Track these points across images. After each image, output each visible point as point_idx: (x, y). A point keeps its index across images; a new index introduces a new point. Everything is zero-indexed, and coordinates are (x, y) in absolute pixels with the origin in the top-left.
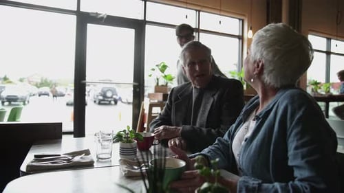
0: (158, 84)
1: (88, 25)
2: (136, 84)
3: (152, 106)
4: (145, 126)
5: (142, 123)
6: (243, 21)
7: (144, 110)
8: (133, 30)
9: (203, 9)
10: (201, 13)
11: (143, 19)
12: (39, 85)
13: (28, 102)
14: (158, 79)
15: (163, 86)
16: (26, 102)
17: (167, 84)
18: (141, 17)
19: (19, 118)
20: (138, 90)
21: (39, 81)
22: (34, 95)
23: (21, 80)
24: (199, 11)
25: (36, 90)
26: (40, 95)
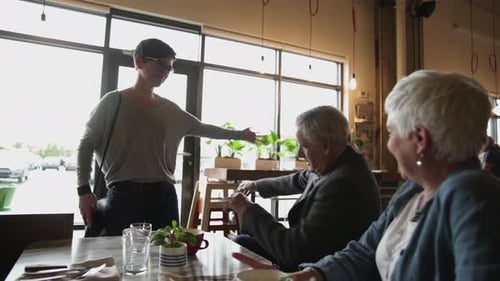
0: (220, 154)
1: (121, 68)
2: (188, 154)
3: (210, 187)
4: (201, 217)
5: (197, 213)
6: (342, 65)
7: (198, 193)
8: (185, 77)
9: (287, 48)
10: (283, 53)
11: (200, 60)
12: (43, 153)
13: (26, 178)
14: (220, 148)
15: (227, 157)
16: (23, 179)
17: (233, 154)
18: (196, 58)
19: (8, 204)
20: (190, 163)
21: (45, 148)
22: (36, 168)
23: (18, 146)
24: (280, 51)
25: (39, 162)
26: (44, 169)
